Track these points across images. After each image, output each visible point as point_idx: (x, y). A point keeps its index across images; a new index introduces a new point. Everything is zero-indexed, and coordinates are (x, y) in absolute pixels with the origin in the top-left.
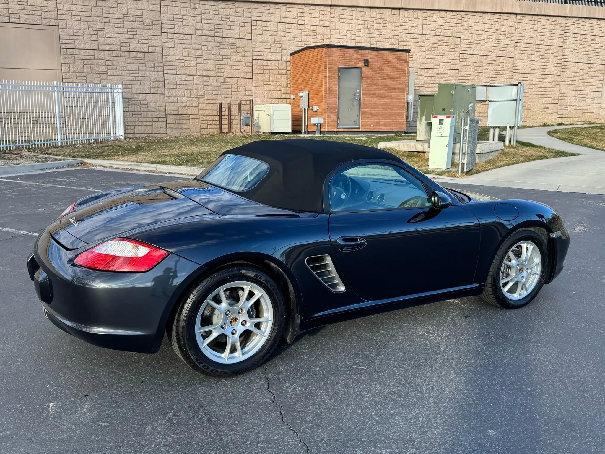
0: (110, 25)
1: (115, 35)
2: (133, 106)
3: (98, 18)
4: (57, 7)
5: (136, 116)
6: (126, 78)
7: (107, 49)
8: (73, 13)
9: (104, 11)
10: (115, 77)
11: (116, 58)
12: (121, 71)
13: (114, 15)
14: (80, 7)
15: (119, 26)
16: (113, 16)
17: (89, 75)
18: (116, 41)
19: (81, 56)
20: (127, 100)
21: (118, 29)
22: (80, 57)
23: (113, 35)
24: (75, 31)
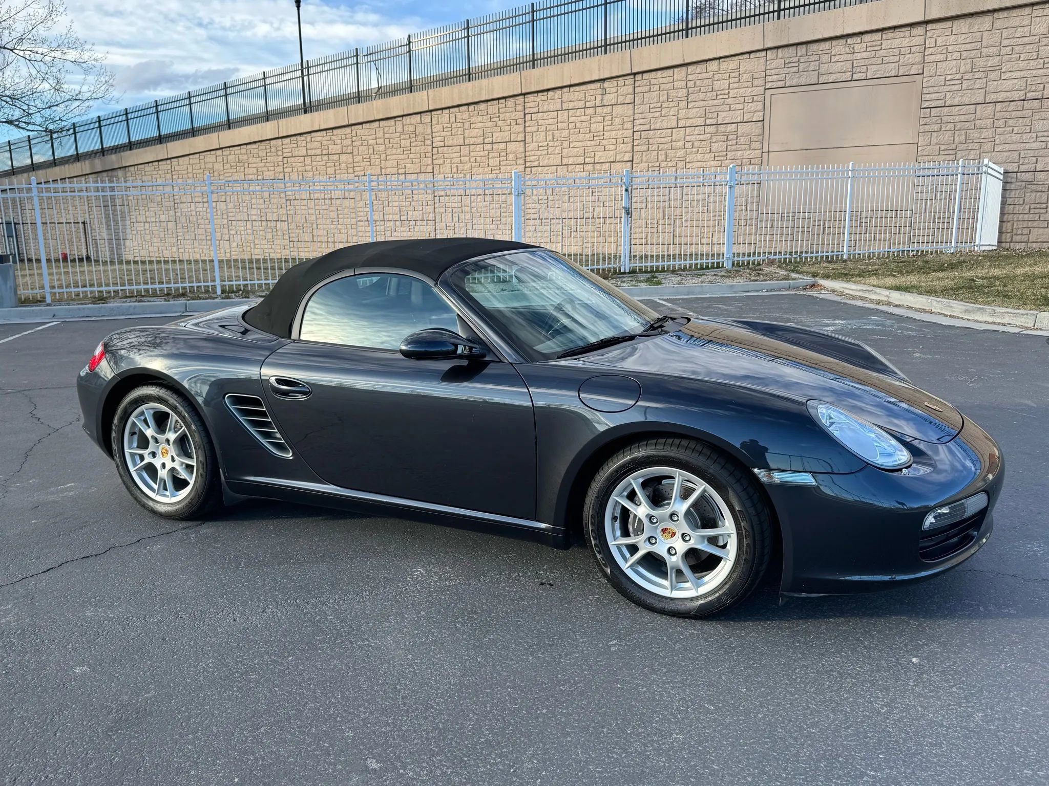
0: (1012, 58)
1: (1019, 74)
2: (1034, 194)
3: (991, 50)
4: (925, 44)
5: (1037, 211)
6: (1028, 146)
7: (1000, 100)
8: (950, 49)
9: (1004, 36)
10: (1006, 145)
11: (1014, 113)
12: (1020, 135)
13: (1021, 39)
14: (964, 36)
15: (1029, 56)
16: (1020, 41)
17: (960, 147)
18: (1020, 84)
19: (952, 117)
20: (1024, 184)
21: (1027, 62)
22: (951, 119)
23: (1014, 75)
24: (948, 78)
